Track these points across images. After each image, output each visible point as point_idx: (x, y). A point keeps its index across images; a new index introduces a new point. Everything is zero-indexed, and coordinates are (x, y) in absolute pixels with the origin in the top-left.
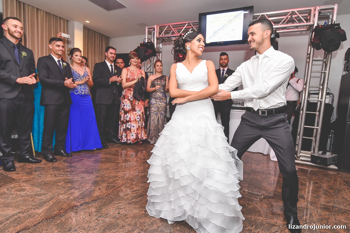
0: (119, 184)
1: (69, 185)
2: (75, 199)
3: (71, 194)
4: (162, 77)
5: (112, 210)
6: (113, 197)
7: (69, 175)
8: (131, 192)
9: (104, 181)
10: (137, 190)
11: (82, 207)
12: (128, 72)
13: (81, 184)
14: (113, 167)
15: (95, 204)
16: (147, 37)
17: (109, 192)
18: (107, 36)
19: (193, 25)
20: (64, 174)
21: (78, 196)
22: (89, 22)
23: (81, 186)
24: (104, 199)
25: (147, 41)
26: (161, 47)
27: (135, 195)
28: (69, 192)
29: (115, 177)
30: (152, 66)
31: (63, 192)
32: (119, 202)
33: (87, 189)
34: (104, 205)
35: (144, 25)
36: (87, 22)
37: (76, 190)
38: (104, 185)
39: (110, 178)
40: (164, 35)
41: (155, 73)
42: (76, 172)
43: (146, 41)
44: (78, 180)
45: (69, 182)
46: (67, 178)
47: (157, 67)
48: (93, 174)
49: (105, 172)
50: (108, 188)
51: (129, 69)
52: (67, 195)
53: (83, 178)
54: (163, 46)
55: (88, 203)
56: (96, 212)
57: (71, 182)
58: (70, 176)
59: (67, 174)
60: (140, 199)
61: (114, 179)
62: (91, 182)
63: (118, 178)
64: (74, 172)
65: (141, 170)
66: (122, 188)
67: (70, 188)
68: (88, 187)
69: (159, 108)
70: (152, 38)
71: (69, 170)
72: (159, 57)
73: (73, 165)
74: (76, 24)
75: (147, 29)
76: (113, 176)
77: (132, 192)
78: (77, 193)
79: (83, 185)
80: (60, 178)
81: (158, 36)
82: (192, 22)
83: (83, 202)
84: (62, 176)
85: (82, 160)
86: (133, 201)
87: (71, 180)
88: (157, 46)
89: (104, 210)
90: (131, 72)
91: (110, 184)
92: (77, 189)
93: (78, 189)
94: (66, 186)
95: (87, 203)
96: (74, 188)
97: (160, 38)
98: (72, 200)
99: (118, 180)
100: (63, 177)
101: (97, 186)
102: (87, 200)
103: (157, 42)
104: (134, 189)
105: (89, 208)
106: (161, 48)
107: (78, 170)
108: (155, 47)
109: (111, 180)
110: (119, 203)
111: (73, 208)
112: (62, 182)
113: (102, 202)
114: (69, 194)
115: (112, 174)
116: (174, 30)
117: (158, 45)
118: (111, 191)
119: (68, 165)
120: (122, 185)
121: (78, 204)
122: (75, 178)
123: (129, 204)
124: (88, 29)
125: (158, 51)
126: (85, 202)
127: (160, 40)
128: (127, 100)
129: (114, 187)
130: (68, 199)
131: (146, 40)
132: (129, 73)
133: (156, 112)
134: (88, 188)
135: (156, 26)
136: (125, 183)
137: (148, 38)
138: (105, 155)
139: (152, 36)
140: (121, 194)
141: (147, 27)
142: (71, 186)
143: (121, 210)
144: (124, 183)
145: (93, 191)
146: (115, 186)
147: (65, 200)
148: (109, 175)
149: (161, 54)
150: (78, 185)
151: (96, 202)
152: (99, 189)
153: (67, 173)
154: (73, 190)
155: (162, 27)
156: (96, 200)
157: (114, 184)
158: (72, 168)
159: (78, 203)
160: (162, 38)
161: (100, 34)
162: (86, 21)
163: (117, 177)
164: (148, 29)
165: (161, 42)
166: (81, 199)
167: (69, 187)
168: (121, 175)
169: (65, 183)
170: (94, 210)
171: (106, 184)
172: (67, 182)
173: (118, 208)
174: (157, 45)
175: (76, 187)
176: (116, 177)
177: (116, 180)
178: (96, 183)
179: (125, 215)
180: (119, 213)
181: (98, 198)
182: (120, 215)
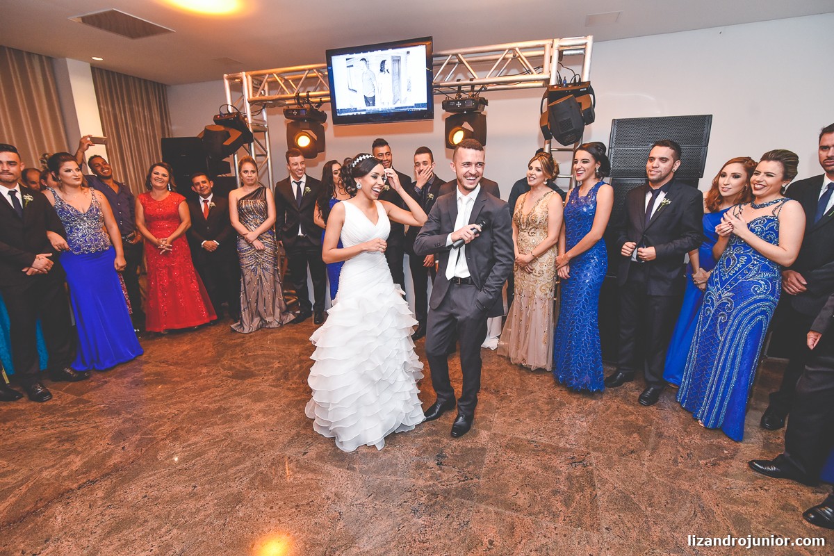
0: (163, 434)
1: (67, 445)
2: (71, 475)
3: (67, 465)
4: (258, 193)
5: (133, 492)
6: (145, 463)
7: (71, 423)
8: (180, 449)
9: (134, 431)
10: (193, 444)
11: (79, 492)
13: (90, 440)
15: (107, 483)
17: (139, 453)
18: (158, 83)
20: (61, 422)
21: (77, 468)
22: (100, 59)
23: (88, 446)
24: (125, 470)
25: (231, 111)
27: (186, 454)
28: (64, 462)
29: (160, 418)
31: (51, 464)
32: (153, 472)
33: (98, 453)
34: (123, 481)
36: (96, 59)
37: (77, 456)
38: (133, 439)
39: (151, 420)
42: (86, 415)
44: (85, 433)
45: (67, 440)
46: (65, 429)
47: (245, 176)
48: (119, 415)
49: (144, 408)
50: (139, 445)
52: (57, 469)
53: (97, 427)
55: (93, 482)
56: (103, 498)
57: (71, 438)
58: (74, 425)
59: (68, 421)
60: (193, 462)
61: (157, 423)
62: (110, 436)
63: (165, 420)
64: (83, 414)
65: (216, 396)
66: (167, 442)
67: (65, 453)
68: (102, 446)
69: (257, 258)
71: (74, 410)
72: (262, 141)
73: (85, 397)
74: (71, 63)
75: (227, 83)
76: (158, 416)
77: (183, 448)
78: (77, 462)
79: (93, 442)
80: (53, 431)
81: (251, 97)
83: (85, 481)
84: (57, 426)
85: (106, 382)
86: (179, 467)
87: (73, 434)
89: (119, 492)
91: (147, 435)
92: (79, 453)
93: (83, 452)
94: (60, 448)
95: (91, 482)
96: (74, 451)
97: (258, 100)
98: (65, 479)
99: (164, 424)
100: (58, 430)
101: (121, 442)
102: (93, 475)
103: (251, 109)
104: (190, 442)
106: (264, 121)
107: (93, 409)
108: (250, 122)
109: (150, 425)
110: (150, 476)
111: (63, 495)
112: (54, 441)
113: (121, 475)
114: (61, 466)
115: (158, 410)
117: (256, 117)
118: (144, 450)
119: (75, 398)
120: (168, 436)
121: (75, 486)
122: (82, 428)
123: (169, 475)
125: (260, 129)
126: (89, 480)
129: (151, 440)
130: (58, 477)
131: (227, 106)
134: (101, 449)
135: (244, 73)
136: (177, 429)
138: (157, 366)
140: (161, 456)
141: (225, 75)
142: (68, 449)
143: (151, 490)
144: (175, 431)
145: (109, 455)
146: (155, 438)
147: (52, 481)
148: (150, 413)
149: (267, 133)
150: (84, 445)
151: (109, 478)
152: (123, 448)
153: (68, 419)
154: (72, 457)
155: (258, 77)
156: (109, 474)
157: (155, 434)
158: (81, 406)
159: (75, 483)
160: (261, 101)
162: (93, 58)
163: (165, 417)
164: (229, 79)
165: (263, 108)
166: (83, 474)
167: (65, 451)
168: (173, 411)
169: (59, 442)
170: (101, 494)
171: (139, 436)
172: (65, 440)
173: (146, 487)
174: (252, 116)
175: (79, 449)
177: (161, 425)
178: (119, 436)
179: (157, 498)
180: (146, 496)
181: (116, 468)
182: (146, 499)
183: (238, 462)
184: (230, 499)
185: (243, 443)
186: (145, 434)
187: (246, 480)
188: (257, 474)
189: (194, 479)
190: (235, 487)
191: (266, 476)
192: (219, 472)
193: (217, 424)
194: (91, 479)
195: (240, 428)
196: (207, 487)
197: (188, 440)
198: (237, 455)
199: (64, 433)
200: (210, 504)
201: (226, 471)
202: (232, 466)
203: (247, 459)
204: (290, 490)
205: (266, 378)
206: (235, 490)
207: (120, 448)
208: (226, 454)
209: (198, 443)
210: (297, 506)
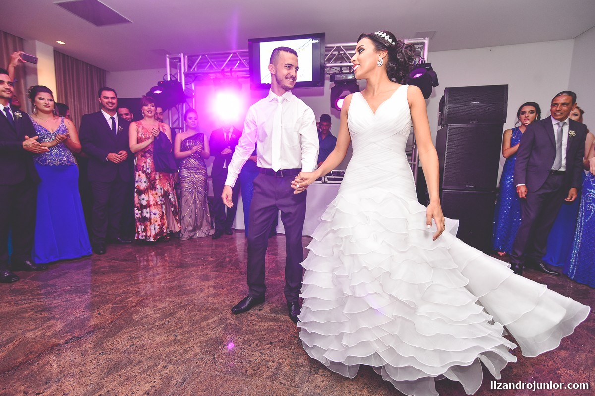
0: (132, 303)
1: (44, 314)
2: (56, 334)
3: (49, 327)
4: (198, 136)
5: (121, 342)
6: (123, 323)
7: (43, 300)
8: (152, 312)
9: (107, 302)
10: (162, 308)
11: (68, 345)
12: (139, 127)
13: (65, 310)
14: (122, 279)
15: (93, 337)
16: (168, 72)
17: (115, 316)
18: (100, 69)
19: (242, 56)
20: (33, 299)
21: (60, 329)
22: (63, 43)
23: (65, 314)
24: (107, 328)
25: (169, 79)
26: (193, 88)
27: (159, 315)
28: (45, 325)
29: (125, 293)
30: (180, 119)
31: (33, 327)
32: (133, 328)
33: (76, 318)
34: (108, 336)
35: (162, 53)
36: (60, 42)
37: (57, 321)
38: (107, 308)
39: (118, 295)
40: (198, 70)
41: (186, 130)
42: (56, 294)
43: (167, 79)
44: (60, 306)
45: (44, 311)
46: (39, 304)
47: (190, 121)
48: (87, 292)
49: (108, 288)
50: (113, 311)
51: (141, 124)
52: (40, 331)
53: (69, 301)
54: (197, 87)
55: (79, 337)
56: (94, 348)
57: (47, 309)
58: (46, 300)
59: (39, 299)
60: (167, 320)
61: (124, 297)
62: (83, 306)
63: (130, 295)
64: (52, 293)
65: (169, 278)
66: (138, 308)
67: (45, 320)
68: (79, 313)
69: (194, 183)
70: (179, 74)
71: (42, 291)
72: (191, 104)
73: (50, 282)
74: (38, 44)
75: (168, 60)
76: (122, 293)
77: (154, 311)
78: (58, 326)
79: (69, 311)
80: (27, 305)
81: (186, 71)
82: (239, 51)
83: (70, 337)
84: (30, 302)
85: (66, 273)
86: (156, 324)
87: (48, 307)
88: (186, 87)
89: (108, 344)
90: (143, 128)
91: (117, 304)
92: (58, 319)
93: (62, 318)
94: (39, 316)
95: (77, 338)
96: (53, 318)
97: (191, 74)
98: (50, 337)
99: (130, 297)
100: (33, 304)
101: (95, 310)
102: (77, 333)
103: (186, 80)
104: (158, 308)
105: (80, 344)
106: (193, 90)
107: (60, 290)
108: (184, 88)
109: (118, 298)
110: (132, 331)
111: (52, 348)
112: (31, 312)
113: (104, 332)
114: (43, 329)
115: (121, 288)
116: (213, 62)
117: (188, 86)
118: (119, 314)
119: (41, 283)
120: (137, 304)
121: (62, 341)
122: (54, 302)
123: (149, 330)
124: (64, 55)
125: (189, 95)
126: (74, 337)
127: (190, 77)
128: (141, 172)
129: (123, 308)
130: (43, 336)
131: (167, 76)
132: (140, 129)
133: (190, 189)
134: (78, 315)
135: (182, 55)
136: (143, 299)
137: (170, 74)
138: (109, 262)
139: (178, 70)
140: (136, 317)
141: (167, 55)
142: (47, 317)
143: (136, 340)
144: (142, 301)
145: (88, 319)
146: (126, 306)
147: (38, 339)
148: (114, 291)
149: (194, 99)
150: (61, 313)
151: (93, 334)
152: (99, 314)
153: (38, 297)
154: (52, 322)
155: (193, 58)
156: (92, 332)
157: (125, 304)
158: (49, 288)
159: (61, 339)
160: (194, 74)
161: (87, 64)
162: (58, 42)
163: (130, 293)
164: (170, 59)
165: (193, 81)
166: (67, 332)
167: (43, 318)
168: (135, 289)
169: (36, 312)
170: (89, 346)
171: (110, 306)
172: (40, 311)
173: (131, 338)
174: (186, 84)
175: (57, 316)
176: (127, 292)
177: (128, 298)
178: (93, 306)
179: (144, 346)
180: (133, 345)
181: (97, 328)
182: (134, 346)
183: (206, 318)
184: (211, 342)
185: (206, 306)
186: (115, 303)
187: (219, 329)
188: (227, 325)
189: (173, 331)
190: (212, 334)
191: (236, 325)
192: (193, 325)
193: (177, 295)
194: (76, 336)
195: (198, 297)
196: (186, 335)
197: (156, 306)
198: (204, 314)
199: (38, 306)
200: (196, 346)
201: (199, 324)
202: (203, 321)
203: (213, 316)
204: (260, 333)
205: (205, 267)
206: (213, 336)
207: (96, 314)
208: (194, 313)
209: (166, 308)
210: (271, 343)
